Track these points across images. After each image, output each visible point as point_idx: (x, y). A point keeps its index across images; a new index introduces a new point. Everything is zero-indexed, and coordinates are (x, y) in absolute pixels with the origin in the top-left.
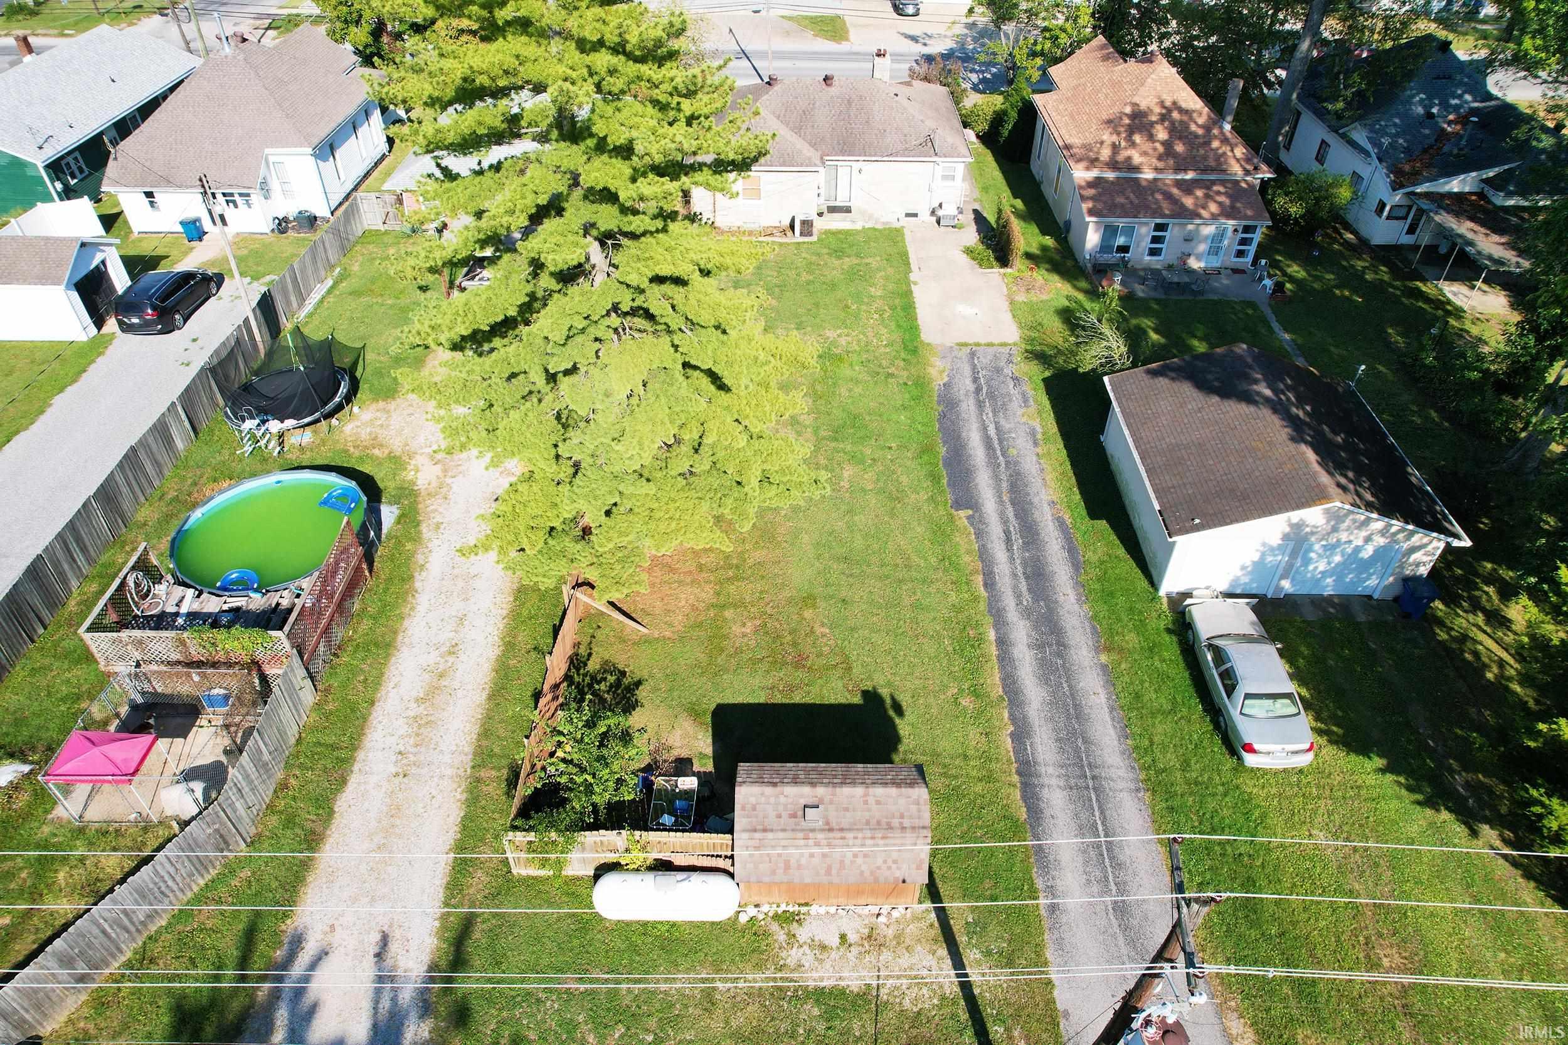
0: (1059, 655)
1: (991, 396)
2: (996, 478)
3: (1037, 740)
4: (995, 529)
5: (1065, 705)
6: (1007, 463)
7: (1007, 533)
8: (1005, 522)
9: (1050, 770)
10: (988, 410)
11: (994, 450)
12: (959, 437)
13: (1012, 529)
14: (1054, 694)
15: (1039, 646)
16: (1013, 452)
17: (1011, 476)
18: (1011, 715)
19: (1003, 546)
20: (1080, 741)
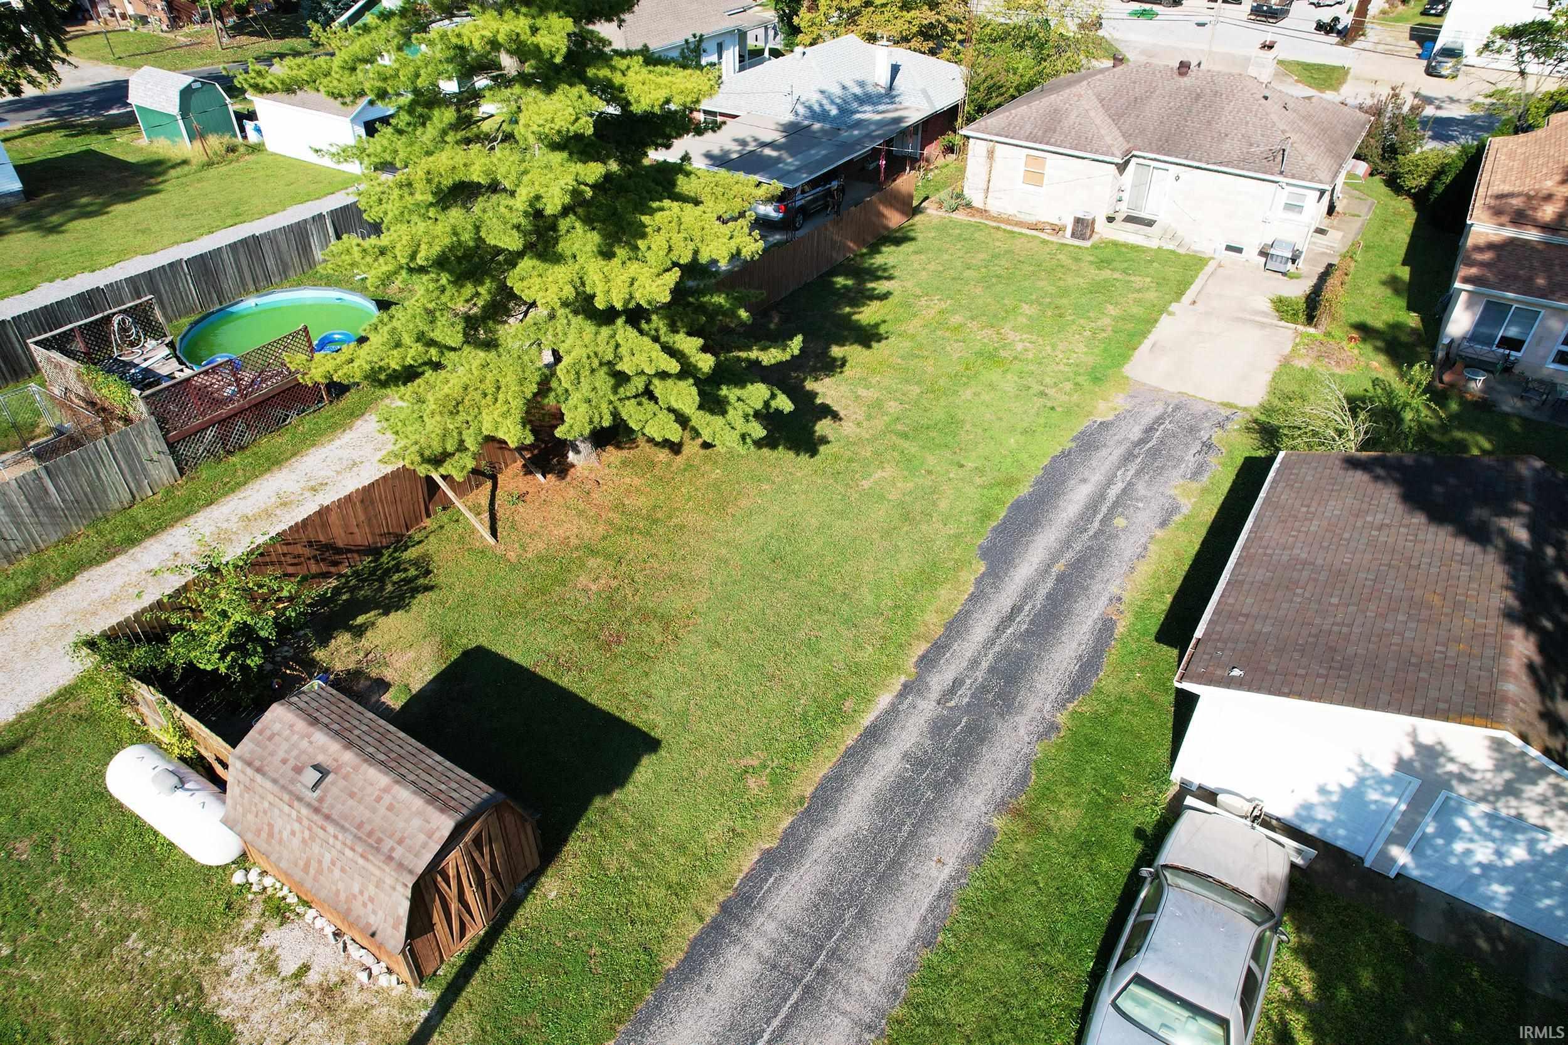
0: (939, 787)
1: (1154, 453)
2: (1067, 544)
3: (793, 877)
4: (1005, 599)
5: (879, 854)
6: (1100, 532)
7: (1016, 610)
8: (1027, 594)
9: (771, 927)
10: (1133, 468)
11: (1095, 512)
12: (1063, 482)
13: (1027, 608)
14: (877, 832)
15: (918, 762)
16: (1120, 522)
17: (1090, 548)
18: (792, 826)
19: (995, 623)
20: (853, 911)
